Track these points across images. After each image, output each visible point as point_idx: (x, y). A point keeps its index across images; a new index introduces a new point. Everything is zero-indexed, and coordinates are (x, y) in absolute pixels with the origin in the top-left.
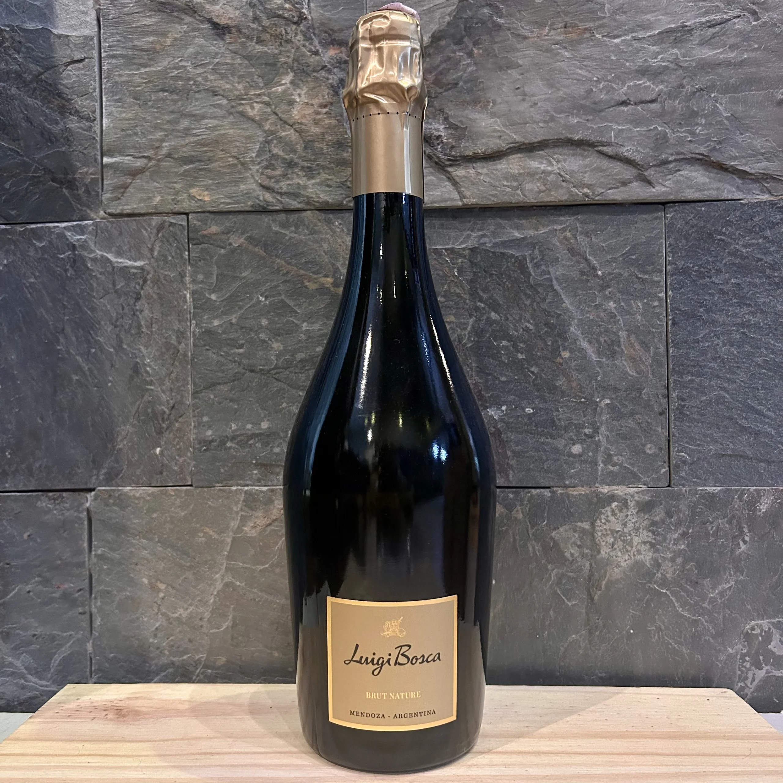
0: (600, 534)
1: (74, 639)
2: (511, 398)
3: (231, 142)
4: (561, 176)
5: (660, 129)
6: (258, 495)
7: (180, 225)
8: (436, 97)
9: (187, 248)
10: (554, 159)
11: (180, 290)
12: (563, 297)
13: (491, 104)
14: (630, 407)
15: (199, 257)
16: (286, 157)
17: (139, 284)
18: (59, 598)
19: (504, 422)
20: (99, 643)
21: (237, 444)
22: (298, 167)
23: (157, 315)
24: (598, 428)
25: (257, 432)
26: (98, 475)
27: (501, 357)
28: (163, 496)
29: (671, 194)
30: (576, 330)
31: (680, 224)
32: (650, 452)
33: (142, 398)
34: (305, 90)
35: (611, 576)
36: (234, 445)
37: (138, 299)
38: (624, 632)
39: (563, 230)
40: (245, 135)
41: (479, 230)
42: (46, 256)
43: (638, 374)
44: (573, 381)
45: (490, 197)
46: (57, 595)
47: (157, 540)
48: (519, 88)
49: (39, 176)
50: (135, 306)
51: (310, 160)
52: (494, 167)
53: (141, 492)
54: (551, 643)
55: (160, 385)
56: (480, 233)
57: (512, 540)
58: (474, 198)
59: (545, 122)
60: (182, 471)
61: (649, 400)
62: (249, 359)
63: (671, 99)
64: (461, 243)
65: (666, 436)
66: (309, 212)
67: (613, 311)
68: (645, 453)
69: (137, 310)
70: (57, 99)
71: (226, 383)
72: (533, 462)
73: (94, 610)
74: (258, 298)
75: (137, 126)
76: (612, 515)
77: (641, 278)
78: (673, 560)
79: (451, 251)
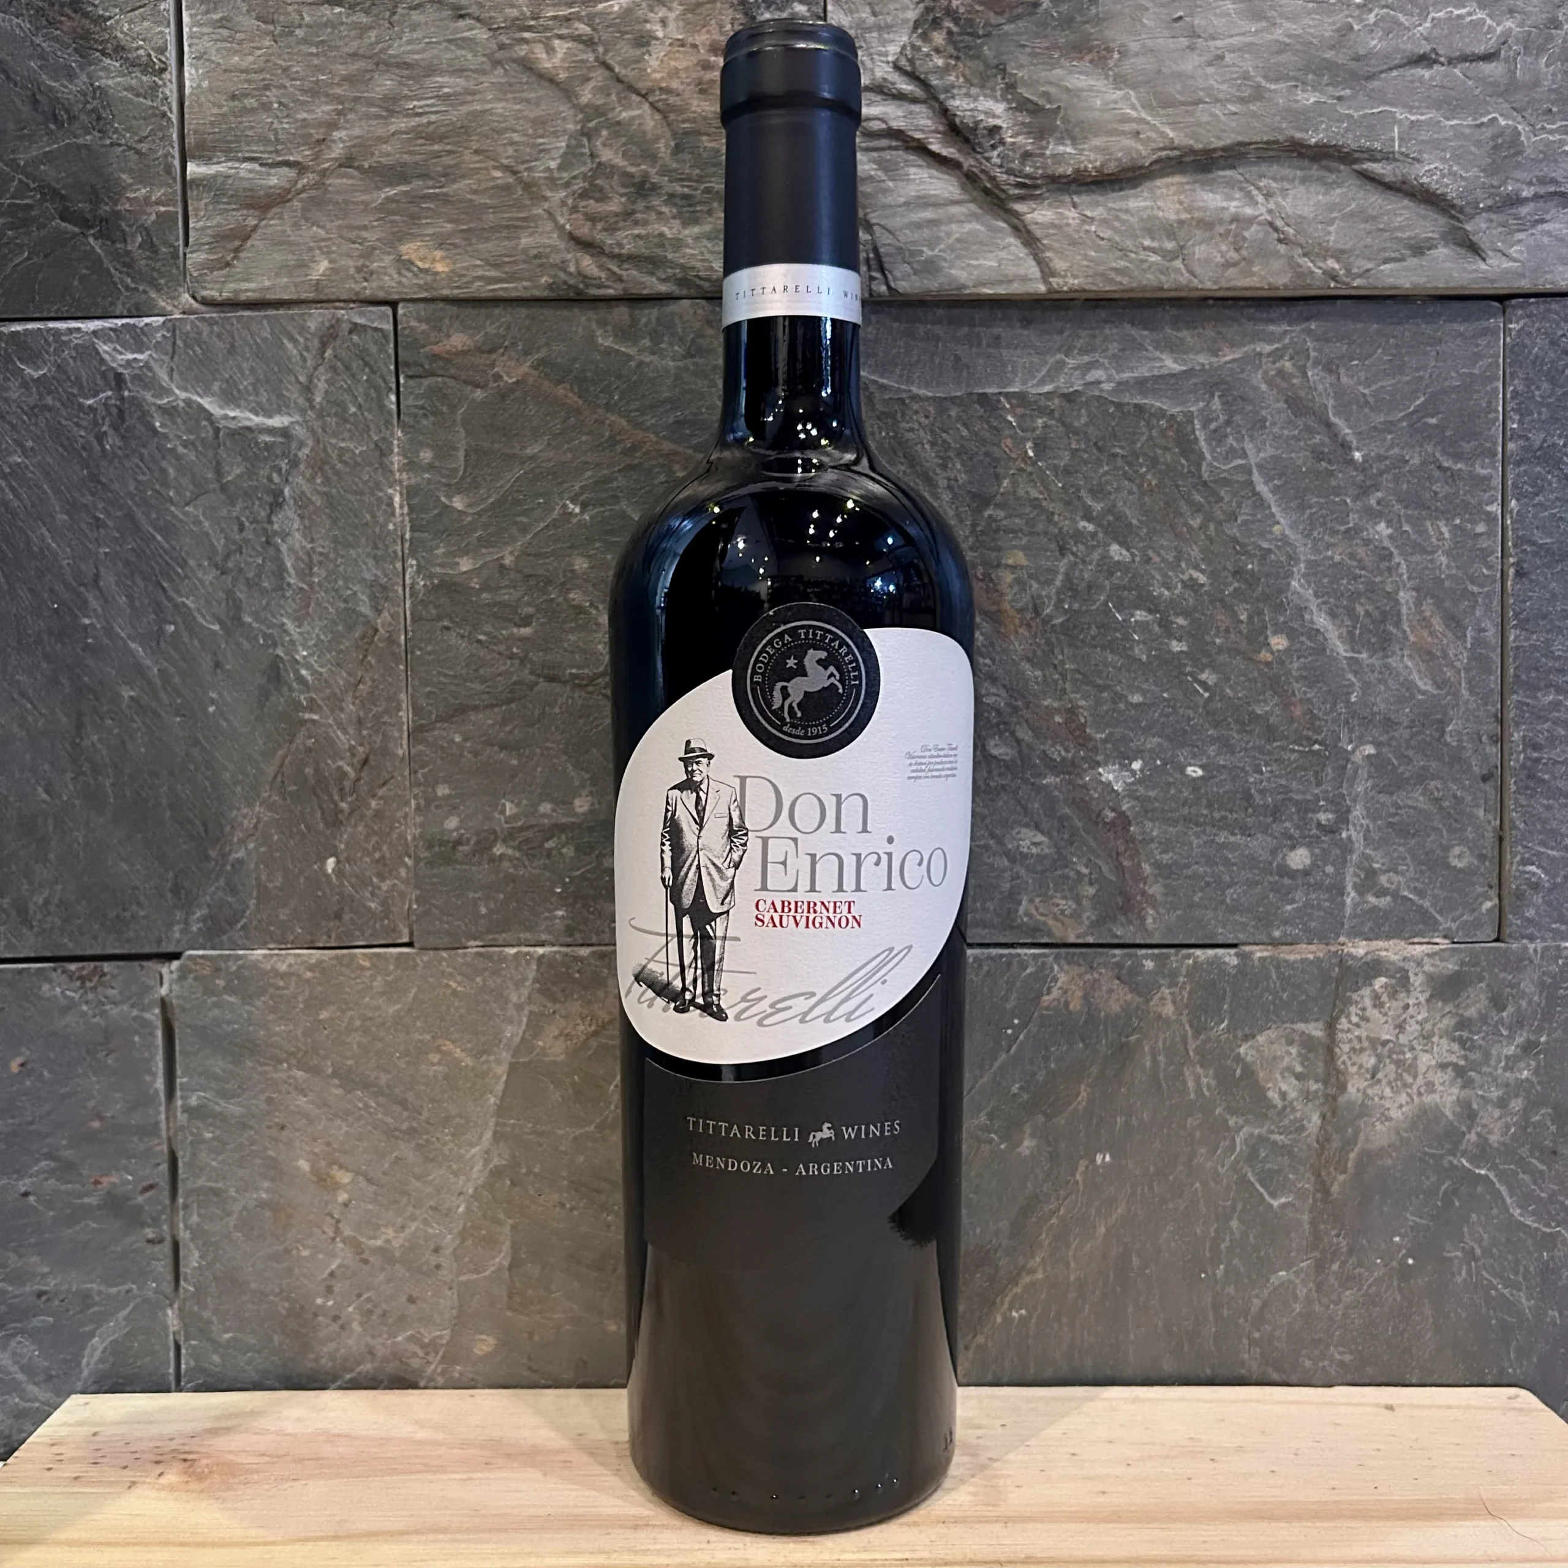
0: (1346, 1048)
1: (138, 1300)
2: (1153, 742)
3: (499, 132)
4: (1276, 230)
5: (1503, 123)
6: (568, 968)
7: (376, 329)
8: (988, 35)
9: (394, 386)
10: (1258, 188)
11: (378, 486)
12: (1274, 509)
13: (1116, 56)
14: (1419, 762)
15: (422, 408)
16: (632, 169)
17: (279, 471)
18: (99, 1207)
19: (1137, 798)
20: (196, 1308)
21: (518, 848)
22: (659, 195)
23: (323, 545)
24: (1348, 811)
25: (564, 820)
26: (186, 923)
27: (1131, 649)
28: (344, 970)
29: (1524, 276)
30: (1301, 586)
31: (1538, 346)
32: (1459, 865)
33: (291, 742)
34: (678, 9)
35: (1367, 1140)
36: (510, 852)
37: (277, 503)
38: (1394, 1264)
39: (1276, 355)
40: (532, 115)
41: (1083, 351)
42: (49, 401)
43: (1439, 687)
44: (1294, 705)
45: (1113, 275)
46: (92, 1200)
47: (330, 1071)
48: (1180, 18)
49: (29, 207)
50: (270, 522)
51: (689, 179)
52: (1122, 205)
53: (292, 960)
54: (1231, 1290)
55: (332, 711)
56: (1086, 359)
57: (1148, 1063)
58: (1075, 277)
59: (1242, 100)
60: (387, 913)
61: (1461, 748)
62: (545, 651)
63: (1530, 55)
64: (1042, 382)
65: (1494, 829)
66: (686, 303)
67: (1386, 543)
68: (1448, 866)
69: (276, 533)
70: (67, 16)
71: (492, 706)
72: (1202, 889)
73: (184, 1235)
74: (565, 506)
75: (267, 88)
76: (1375, 1006)
77: (1449, 469)
78: (1502, 1103)
79: (1021, 398)
